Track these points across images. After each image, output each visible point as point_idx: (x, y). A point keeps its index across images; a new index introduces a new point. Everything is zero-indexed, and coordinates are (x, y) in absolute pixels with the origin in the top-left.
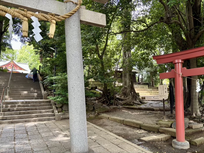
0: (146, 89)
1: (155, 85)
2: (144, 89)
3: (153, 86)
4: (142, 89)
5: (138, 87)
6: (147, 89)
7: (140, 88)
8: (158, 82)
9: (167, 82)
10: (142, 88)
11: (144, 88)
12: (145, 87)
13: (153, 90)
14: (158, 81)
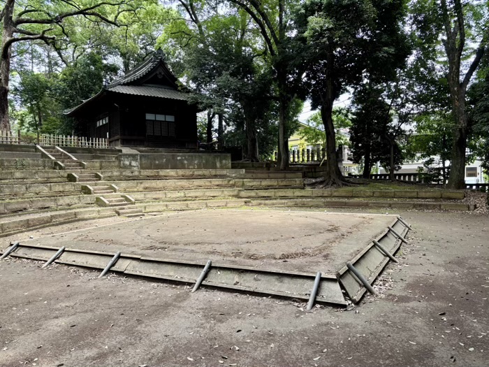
0: (219, 172)
1: (261, 153)
2: (213, 172)
3: (255, 158)
4: (206, 172)
5: (189, 164)
6: (224, 172)
7: (199, 168)
8: (274, 144)
9: (303, 141)
10: (206, 167)
11: (214, 167)
12: (218, 165)
13: (250, 175)
14: (272, 140)
